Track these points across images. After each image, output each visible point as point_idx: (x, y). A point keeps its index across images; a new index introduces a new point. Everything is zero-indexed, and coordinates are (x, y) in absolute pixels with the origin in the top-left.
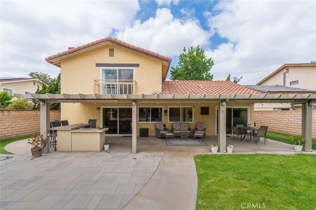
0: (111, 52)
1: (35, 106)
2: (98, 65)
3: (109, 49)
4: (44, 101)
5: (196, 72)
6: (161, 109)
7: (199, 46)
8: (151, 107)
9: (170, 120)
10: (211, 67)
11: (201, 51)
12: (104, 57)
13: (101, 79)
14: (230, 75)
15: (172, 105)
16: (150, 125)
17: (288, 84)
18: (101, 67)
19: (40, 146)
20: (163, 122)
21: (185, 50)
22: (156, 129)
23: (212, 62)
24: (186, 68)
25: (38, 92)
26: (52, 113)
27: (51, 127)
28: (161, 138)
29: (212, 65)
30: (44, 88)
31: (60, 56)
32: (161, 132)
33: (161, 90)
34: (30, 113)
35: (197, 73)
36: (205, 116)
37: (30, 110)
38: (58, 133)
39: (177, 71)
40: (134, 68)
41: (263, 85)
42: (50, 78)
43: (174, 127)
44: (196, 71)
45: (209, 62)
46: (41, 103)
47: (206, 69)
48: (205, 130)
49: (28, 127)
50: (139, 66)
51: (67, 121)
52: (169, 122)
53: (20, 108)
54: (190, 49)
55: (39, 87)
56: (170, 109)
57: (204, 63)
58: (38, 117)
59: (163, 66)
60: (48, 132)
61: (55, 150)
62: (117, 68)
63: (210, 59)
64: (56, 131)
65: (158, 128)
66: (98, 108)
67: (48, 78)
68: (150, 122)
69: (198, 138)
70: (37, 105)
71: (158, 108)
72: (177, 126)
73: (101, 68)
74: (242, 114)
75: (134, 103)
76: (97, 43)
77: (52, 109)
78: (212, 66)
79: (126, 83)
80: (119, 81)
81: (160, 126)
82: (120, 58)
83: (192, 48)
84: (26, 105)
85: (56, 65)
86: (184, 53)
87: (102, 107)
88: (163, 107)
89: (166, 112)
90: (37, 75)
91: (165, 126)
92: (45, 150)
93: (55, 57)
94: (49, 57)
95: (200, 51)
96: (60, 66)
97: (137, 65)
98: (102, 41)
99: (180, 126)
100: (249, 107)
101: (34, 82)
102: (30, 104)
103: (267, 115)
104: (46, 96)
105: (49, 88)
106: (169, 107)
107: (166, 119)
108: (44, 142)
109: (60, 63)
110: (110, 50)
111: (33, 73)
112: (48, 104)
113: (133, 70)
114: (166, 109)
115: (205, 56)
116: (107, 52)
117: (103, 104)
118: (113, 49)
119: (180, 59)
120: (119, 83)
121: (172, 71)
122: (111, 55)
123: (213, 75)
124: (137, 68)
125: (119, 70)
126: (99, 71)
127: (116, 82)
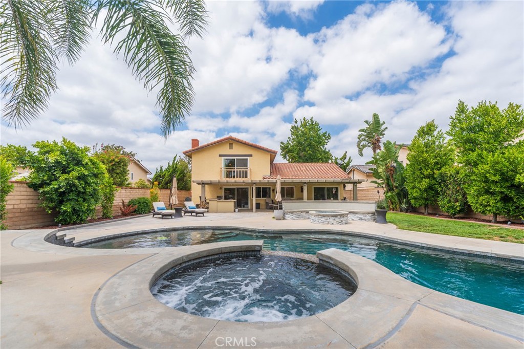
0: (231, 145)
2: (220, 156)
3: (228, 144)
6: (270, 188)
7: (312, 118)
8: (261, 187)
10: (328, 141)
11: (315, 123)
12: (226, 150)
13: (223, 166)
16: (262, 200)
20: (271, 198)
21: (296, 122)
22: (266, 203)
24: (299, 142)
28: (270, 209)
29: (329, 139)
32: (270, 205)
33: (269, 174)
35: (310, 149)
38: (210, 202)
39: (288, 146)
40: (248, 158)
44: (310, 147)
45: (324, 135)
47: (322, 143)
54: (303, 121)
57: (320, 137)
59: (271, 156)
62: (235, 158)
63: (326, 132)
66: (221, 188)
68: (262, 198)
71: (267, 188)
73: (223, 158)
75: (254, 185)
76: (221, 141)
81: (269, 201)
82: (237, 150)
83: (304, 119)
86: (296, 125)
87: (223, 187)
88: (271, 187)
89: (273, 190)
91: (272, 201)
97: (251, 156)
98: (225, 139)
100: (339, 186)
107: (273, 196)
109: (191, 156)
113: (247, 159)
114: (273, 188)
115: (320, 128)
116: (228, 146)
118: (232, 144)
119: (291, 131)
120: (236, 170)
121: (282, 147)
122: (231, 147)
123: (329, 151)
124: (251, 157)
125: (237, 159)
126: (221, 160)
127: (234, 169)
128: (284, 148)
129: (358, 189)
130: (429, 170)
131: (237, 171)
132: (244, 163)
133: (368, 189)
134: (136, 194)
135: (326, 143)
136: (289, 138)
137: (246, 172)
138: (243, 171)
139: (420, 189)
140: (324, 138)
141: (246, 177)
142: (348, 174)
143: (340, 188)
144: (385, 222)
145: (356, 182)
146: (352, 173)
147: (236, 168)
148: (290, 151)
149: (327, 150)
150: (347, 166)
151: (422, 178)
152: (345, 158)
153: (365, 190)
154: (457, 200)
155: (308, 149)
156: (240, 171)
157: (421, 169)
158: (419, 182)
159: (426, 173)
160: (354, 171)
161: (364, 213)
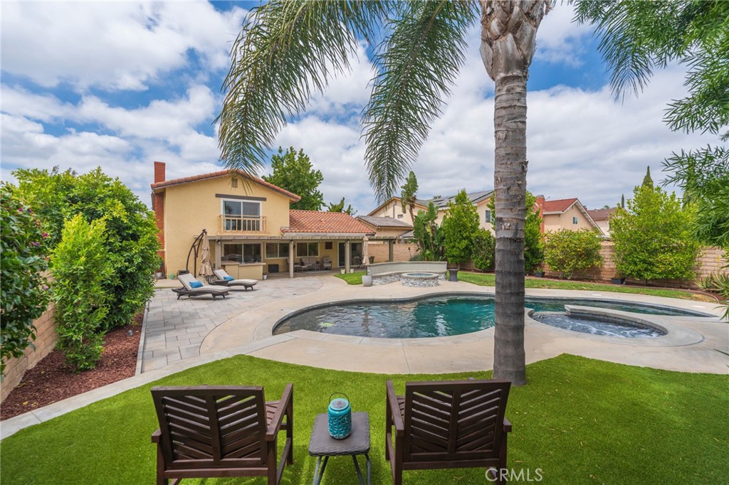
0: (235, 181)
2: (218, 196)
3: (231, 181)
7: (302, 150)
8: (278, 243)
10: (320, 182)
11: (306, 157)
12: (226, 188)
13: (222, 212)
17: (396, 217)
18: (221, 198)
21: (280, 151)
23: (321, 175)
29: (321, 180)
36: (329, 250)
40: (261, 202)
41: (376, 215)
43: (303, 261)
45: (316, 175)
47: (313, 184)
48: (331, 262)
52: (297, 257)
54: (289, 150)
56: (297, 244)
57: (311, 176)
62: (241, 201)
63: (319, 171)
65: (289, 262)
68: (279, 258)
69: (327, 269)
71: (286, 243)
72: (306, 260)
74: (358, 247)
80: (244, 217)
82: (244, 190)
86: (280, 155)
95: (303, 157)
97: (264, 199)
99: (309, 261)
103: (377, 248)
106: (297, 242)
113: (259, 204)
115: (311, 165)
116: (229, 183)
118: (237, 180)
120: (242, 219)
122: (234, 184)
123: (322, 194)
124: (264, 202)
125: (244, 203)
126: (219, 203)
127: (240, 217)
130: (467, 233)
131: (244, 221)
132: (254, 209)
137: (258, 222)
138: (254, 221)
139: (459, 249)
141: (258, 229)
144: (457, 280)
147: (242, 215)
151: (461, 240)
154: (487, 259)
156: (249, 221)
157: (460, 231)
158: (459, 243)
159: (464, 235)
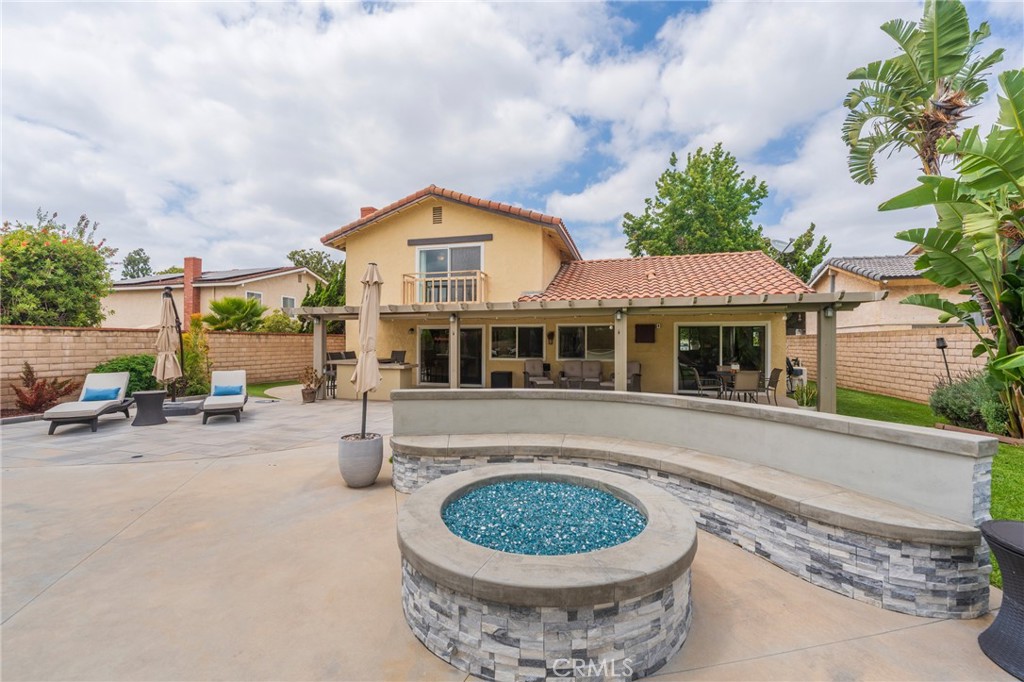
0: (437, 211)
1: (302, 327)
2: (412, 243)
3: (432, 209)
4: (318, 317)
5: (702, 224)
6: (541, 330)
7: (720, 144)
8: (517, 326)
9: (562, 355)
10: (759, 203)
11: (726, 158)
12: (424, 226)
13: (417, 271)
14: (813, 227)
15: (566, 322)
18: (417, 247)
19: (312, 386)
20: (544, 359)
21: (673, 162)
22: (525, 373)
23: (762, 188)
25: (309, 302)
26: (331, 341)
27: (328, 359)
29: (762, 197)
30: (319, 290)
31: (344, 231)
33: (544, 289)
34: (297, 339)
35: (704, 226)
36: (645, 346)
37: (294, 335)
38: (339, 368)
39: (644, 224)
40: (481, 244)
42: (329, 262)
44: (702, 220)
45: (747, 189)
46: (315, 322)
49: (294, 364)
50: (491, 239)
51: (353, 352)
52: (557, 359)
53: (278, 329)
55: (309, 289)
56: (561, 328)
58: (308, 349)
60: (323, 367)
61: (334, 398)
62: (448, 246)
63: (754, 179)
64: (335, 367)
65: (528, 370)
66: (412, 330)
67: (325, 261)
68: (517, 359)
70: (306, 324)
71: (534, 328)
72: (572, 369)
73: (418, 249)
75: (452, 319)
76: (409, 200)
77: (332, 333)
78: (760, 200)
79: (461, 278)
80: (452, 275)
81: (534, 368)
82: (453, 226)
83: (699, 152)
84: (288, 325)
85: (338, 247)
86: (672, 170)
87: (420, 328)
88: (544, 326)
89: (551, 336)
90: (304, 257)
91: (546, 366)
92: (319, 395)
93: (336, 235)
94: (327, 236)
95: (721, 159)
96: (344, 249)
97: (489, 238)
98: (419, 196)
99: (581, 369)
100: (769, 322)
101: (300, 275)
102: (294, 323)
104: (320, 310)
105: (327, 291)
106: (557, 325)
107: (551, 352)
108: (319, 382)
109: (345, 244)
110: (434, 209)
111: (296, 252)
112: (324, 322)
113: (480, 247)
114: (551, 330)
115: (738, 171)
116: (429, 215)
117: (421, 322)
118: (440, 208)
119: (659, 187)
120: (449, 278)
121: (628, 226)
122: (437, 220)
123: (760, 228)
124: (488, 243)
125: (452, 249)
126: (414, 256)
127: (446, 275)
128: (633, 229)
129: (838, 331)
131: (453, 282)
132: (471, 261)
133: (885, 334)
134: (136, 345)
135: (753, 208)
136: (647, 201)
137: (477, 284)
138: (468, 282)
140: (746, 196)
142: (815, 286)
143: (775, 330)
145: (831, 306)
146: (829, 281)
147: (449, 271)
148: (649, 235)
149: (754, 227)
150: (812, 264)
152: (809, 244)
153: (875, 334)
155: (696, 224)
160: (834, 277)
161: (860, 533)
